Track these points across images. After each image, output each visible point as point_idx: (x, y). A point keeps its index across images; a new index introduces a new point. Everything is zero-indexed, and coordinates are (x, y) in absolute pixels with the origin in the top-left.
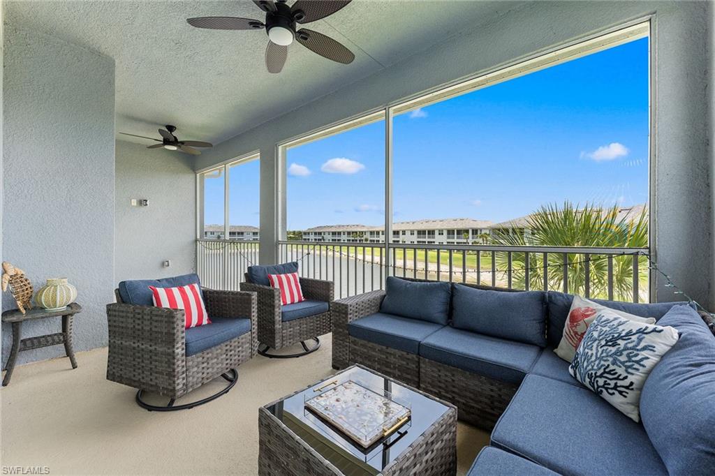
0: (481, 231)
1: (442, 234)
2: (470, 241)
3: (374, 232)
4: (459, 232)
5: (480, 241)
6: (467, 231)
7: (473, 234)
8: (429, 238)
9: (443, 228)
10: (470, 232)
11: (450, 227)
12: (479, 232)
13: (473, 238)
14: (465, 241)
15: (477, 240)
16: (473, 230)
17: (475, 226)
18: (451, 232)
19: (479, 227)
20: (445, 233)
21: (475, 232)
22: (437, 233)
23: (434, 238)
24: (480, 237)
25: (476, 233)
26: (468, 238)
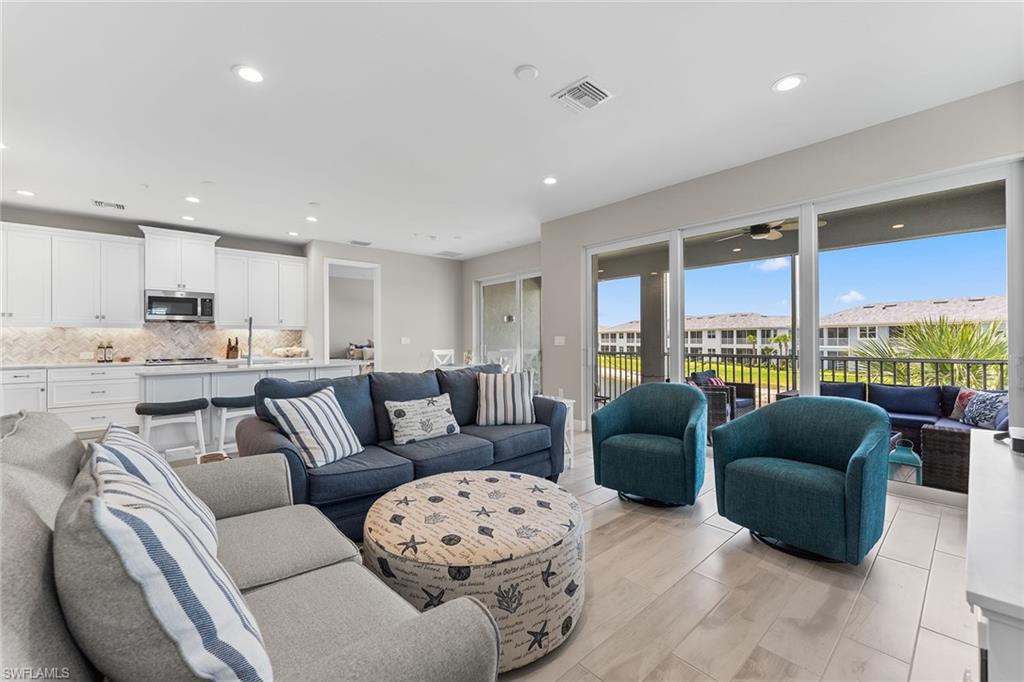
0: (775, 331)
1: (714, 337)
2: (759, 347)
3: (607, 335)
4: (741, 334)
5: (776, 346)
6: (753, 332)
7: (763, 336)
8: (692, 342)
9: (714, 328)
10: (759, 333)
11: (727, 326)
12: (772, 333)
13: (763, 342)
14: (751, 346)
15: (769, 346)
16: (763, 331)
17: (766, 324)
18: (727, 334)
19: (771, 326)
20: (718, 335)
21: (766, 333)
22: (705, 335)
23: (701, 343)
24: (776, 342)
25: (768, 336)
26: (755, 343)
